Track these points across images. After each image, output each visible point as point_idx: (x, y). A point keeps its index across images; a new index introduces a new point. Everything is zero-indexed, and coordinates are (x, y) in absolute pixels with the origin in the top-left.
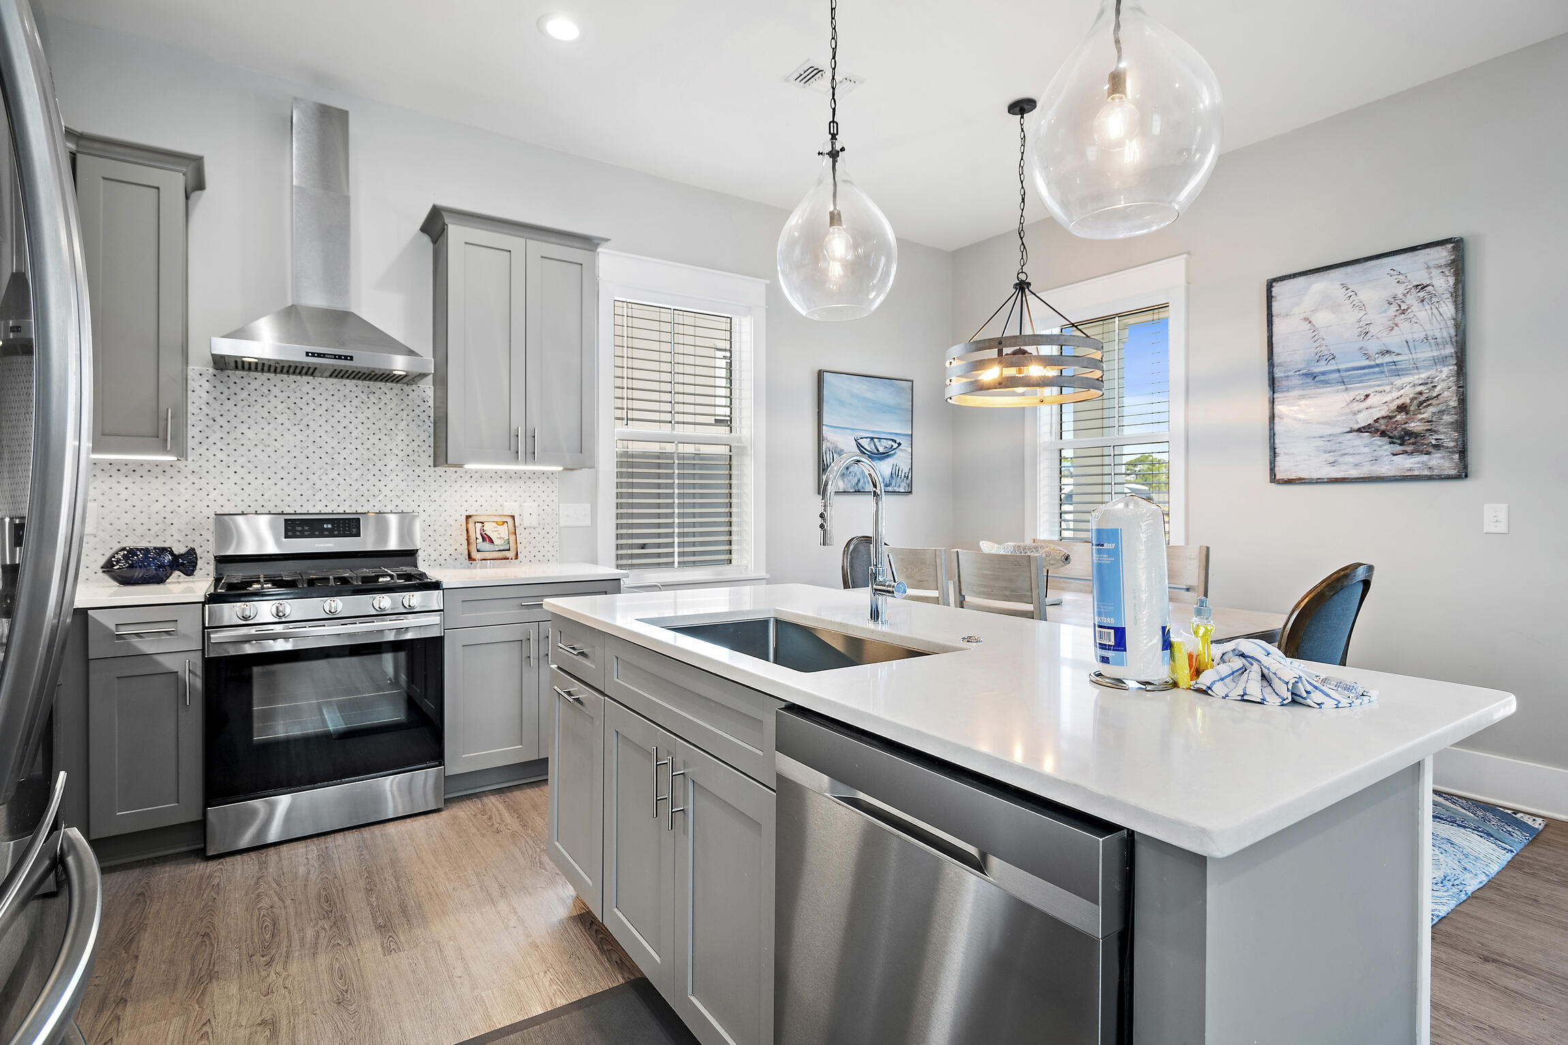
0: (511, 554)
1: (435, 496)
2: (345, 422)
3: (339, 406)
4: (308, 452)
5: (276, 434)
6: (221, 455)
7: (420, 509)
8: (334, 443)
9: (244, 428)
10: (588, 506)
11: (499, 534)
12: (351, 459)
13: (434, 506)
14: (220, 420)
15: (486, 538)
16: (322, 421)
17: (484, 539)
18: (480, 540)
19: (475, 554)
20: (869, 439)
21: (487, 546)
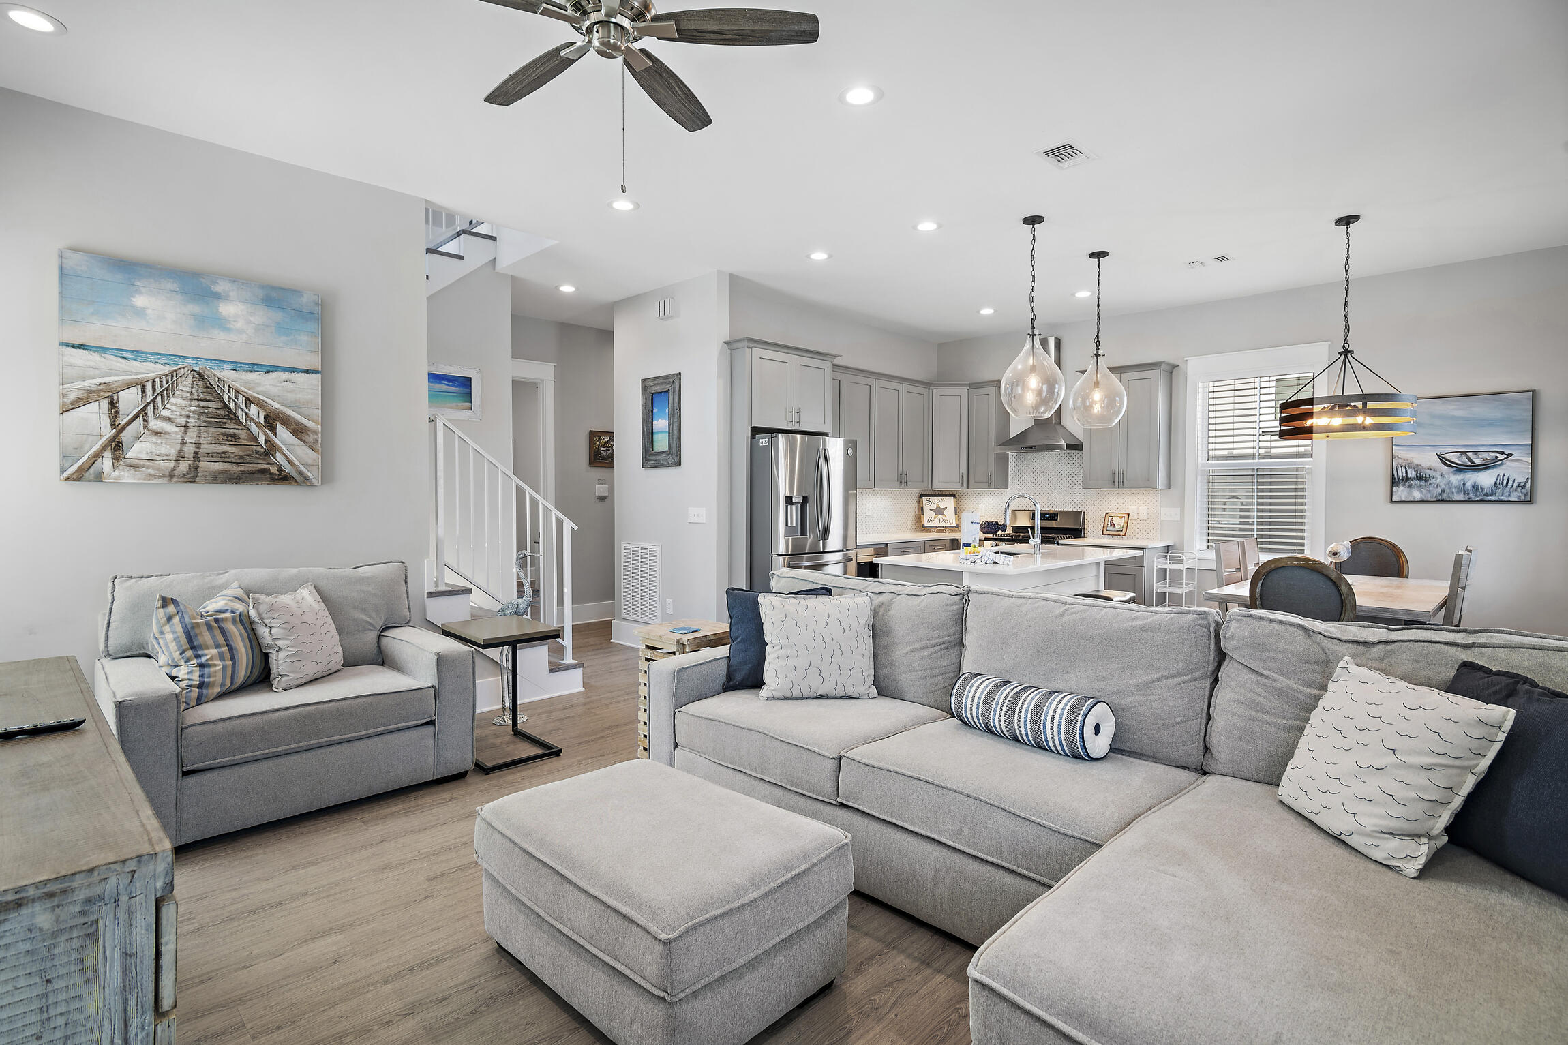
0: (1122, 533)
1: (1096, 503)
2: (1060, 470)
3: (1057, 463)
4: (1046, 484)
5: (1035, 478)
6: (1018, 487)
7: (1089, 510)
8: (1055, 480)
9: (1025, 475)
10: (1178, 510)
11: (1119, 522)
12: (1062, 487)
13: (1096, 508)
14: (1018, 473)
15: (1112, 524)
16: (1051, 471)
17: (1111, 525)
18: (1109, 525)
19: (1105, 532)
20: (1459, 453)
21: (1112, 528)
